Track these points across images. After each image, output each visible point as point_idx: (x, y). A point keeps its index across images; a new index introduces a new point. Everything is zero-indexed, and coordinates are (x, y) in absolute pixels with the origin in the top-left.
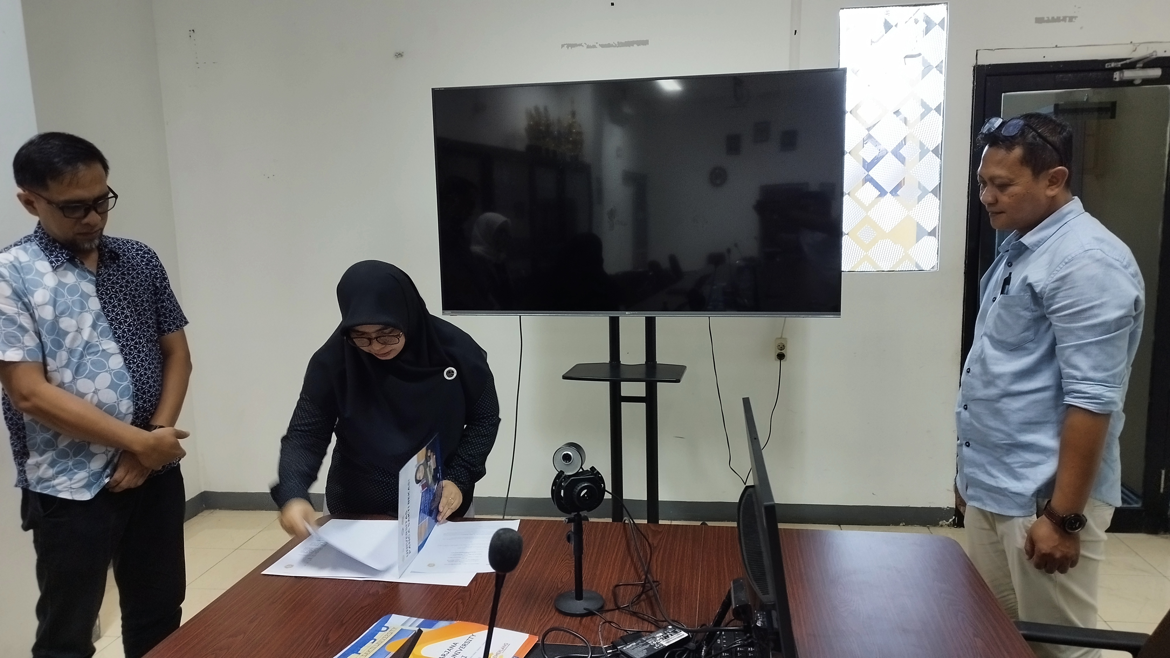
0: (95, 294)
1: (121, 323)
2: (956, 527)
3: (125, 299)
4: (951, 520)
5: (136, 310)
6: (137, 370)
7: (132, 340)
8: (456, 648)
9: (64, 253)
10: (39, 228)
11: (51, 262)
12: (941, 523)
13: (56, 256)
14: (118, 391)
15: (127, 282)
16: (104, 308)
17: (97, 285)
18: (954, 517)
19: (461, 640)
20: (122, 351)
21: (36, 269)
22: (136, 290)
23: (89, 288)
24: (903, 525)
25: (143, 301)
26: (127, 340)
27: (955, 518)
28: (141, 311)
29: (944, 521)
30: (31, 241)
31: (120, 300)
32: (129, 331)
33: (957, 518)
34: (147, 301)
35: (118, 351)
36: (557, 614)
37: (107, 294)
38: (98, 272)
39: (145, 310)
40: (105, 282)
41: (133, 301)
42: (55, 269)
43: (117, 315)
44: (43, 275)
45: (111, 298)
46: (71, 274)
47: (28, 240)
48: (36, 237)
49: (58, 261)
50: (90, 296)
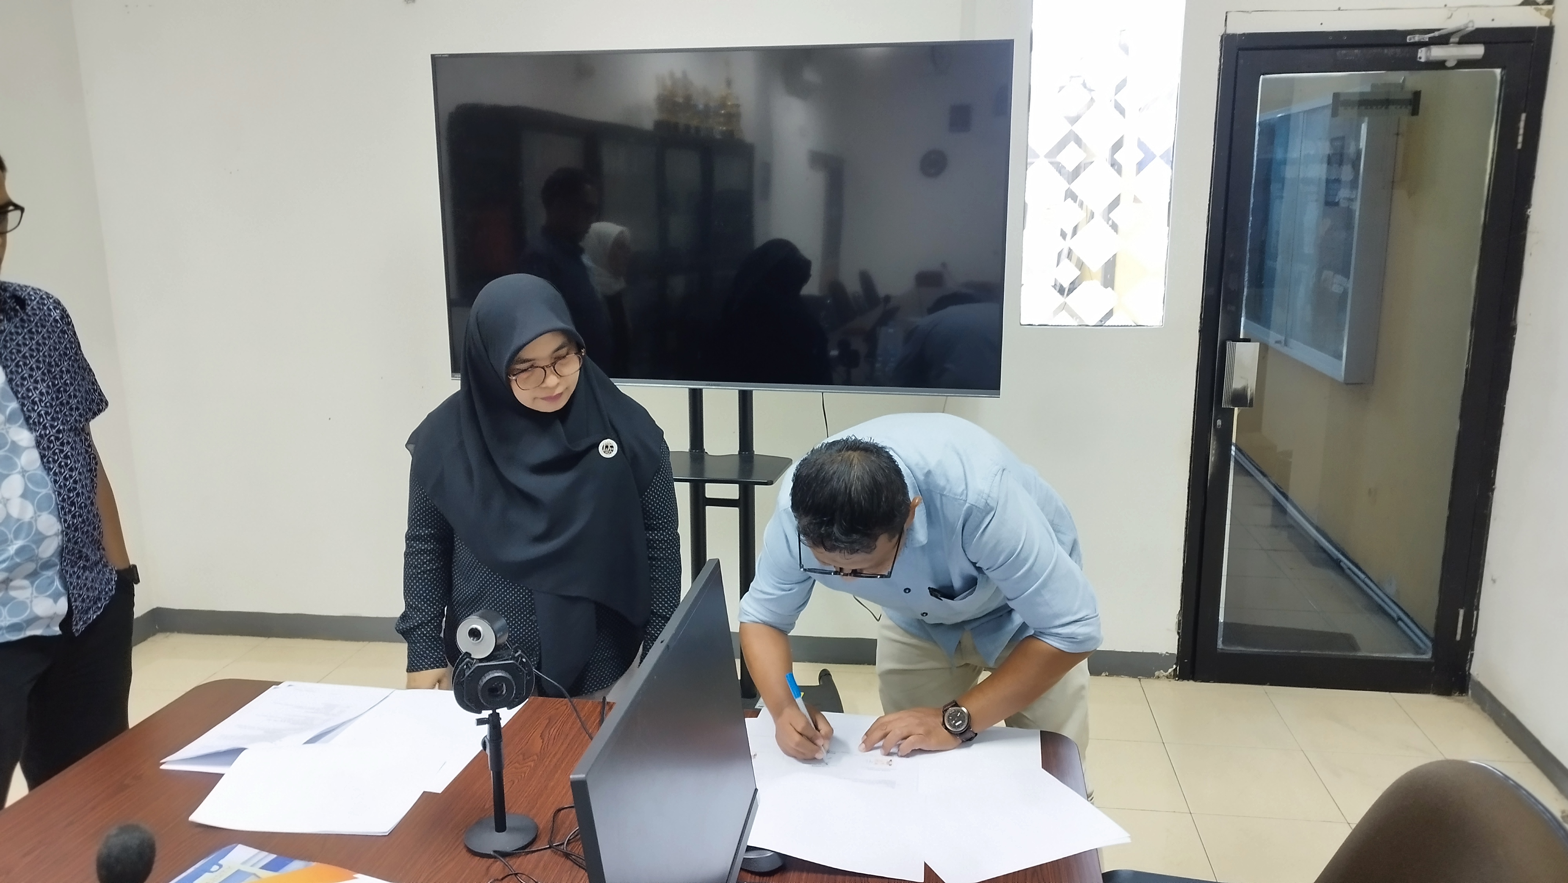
1: (34, 403)
2: (1178, 680)
3: (38, 368)
4: (1170, 670)
5: (54, 385)
6: (60, 472)
7: (52, 427)
12: (1157, 673)
14: (36, 500)
15: (37, 344)
16: (10, 381)
18: (1175, 666)
20: (38, 444)
22: (50, 356)
24: (1106, 675)
25: (62, 371)
26: (45, 428)
27: (1176, 668)
28: (61, 387)
29: (1162, 671)
31: (32, 369)
32: (47, 413)
33: (1178, 668)
34: (68, 371)
35: (33, 443)
37: (13, 361)
39: (66, 384)
40: (7, 342)
41: (49, 371)
43: (29, 390)
45: (17, 365)
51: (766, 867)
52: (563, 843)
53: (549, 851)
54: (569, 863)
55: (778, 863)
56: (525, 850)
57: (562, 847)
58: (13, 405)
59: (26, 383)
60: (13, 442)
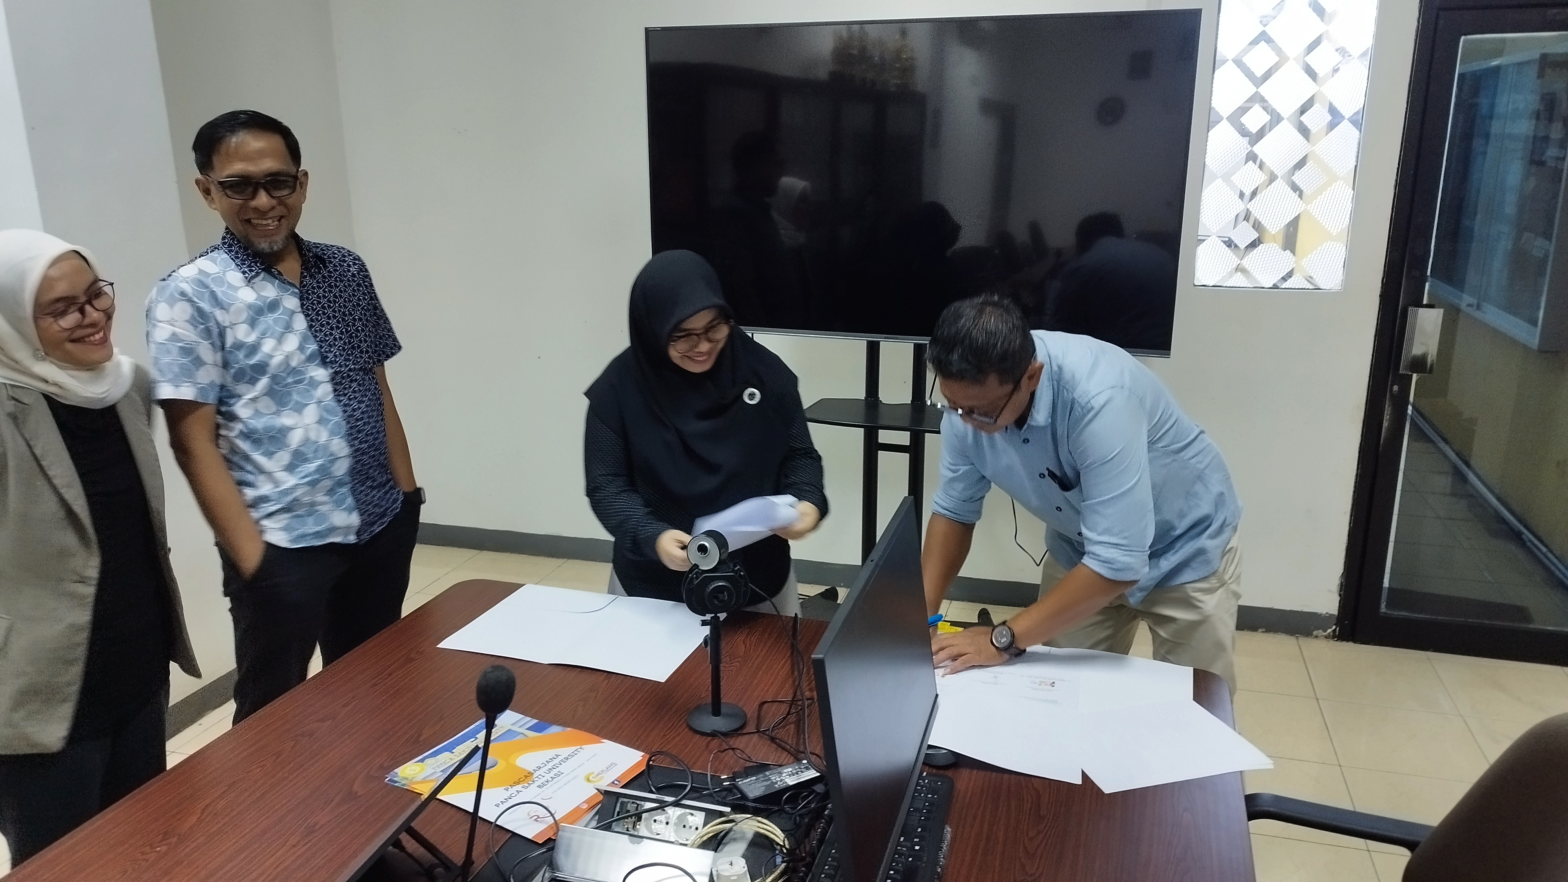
0: (300, 309)
1: (330, 346)
2: (1336, 640)
3: (335, 317)
4: (1328, 629)
5: (347, 332)
6: (349, 403)
7: (346, 366)
8: (556, 761)
9: (258, 262)
10: (227, 233)
11: (244, 273)
12: (1314, 632)
13: (249, 266)
14: (329, 428)
15: (335, 296)
16: (310, 327)
17: (301, 299)
18: (1334, 627)
19: (565, 751)
20: (332, 380)
21: (228, 283)
22: (345, 307)
23: (292, 302)
24: (1263, 632)
25: (354, 319)
26: (339, 366)
27: (1336, 628)
28: (353, 333)
29: (1319, 630)
30: (218, 249)
31: (329, 317)
32: (342, 355)
33: (1339, 628)
34: (360, 319)
36: (687, 730)
37: (314, 310)
38: (302, 282)
39: (357, 330)
40: (309, 294)
41: (343, 320)
42: (249, 281)
43: (326, 335)
44: (236, 289)
45: (317, 314)
46: (269, 286)
47: (215, 248)
48: (224, 243)
49: (251, 271)
50: (293, 312)
51: (942, 762)
52: (769, 729)
53: (757, 735)
54: (774, 745)
55: (952, 760)
56: (737, 732)
57: (768, 732)
58: (313, 347)
59: (324, 329)
60: (311, 377)
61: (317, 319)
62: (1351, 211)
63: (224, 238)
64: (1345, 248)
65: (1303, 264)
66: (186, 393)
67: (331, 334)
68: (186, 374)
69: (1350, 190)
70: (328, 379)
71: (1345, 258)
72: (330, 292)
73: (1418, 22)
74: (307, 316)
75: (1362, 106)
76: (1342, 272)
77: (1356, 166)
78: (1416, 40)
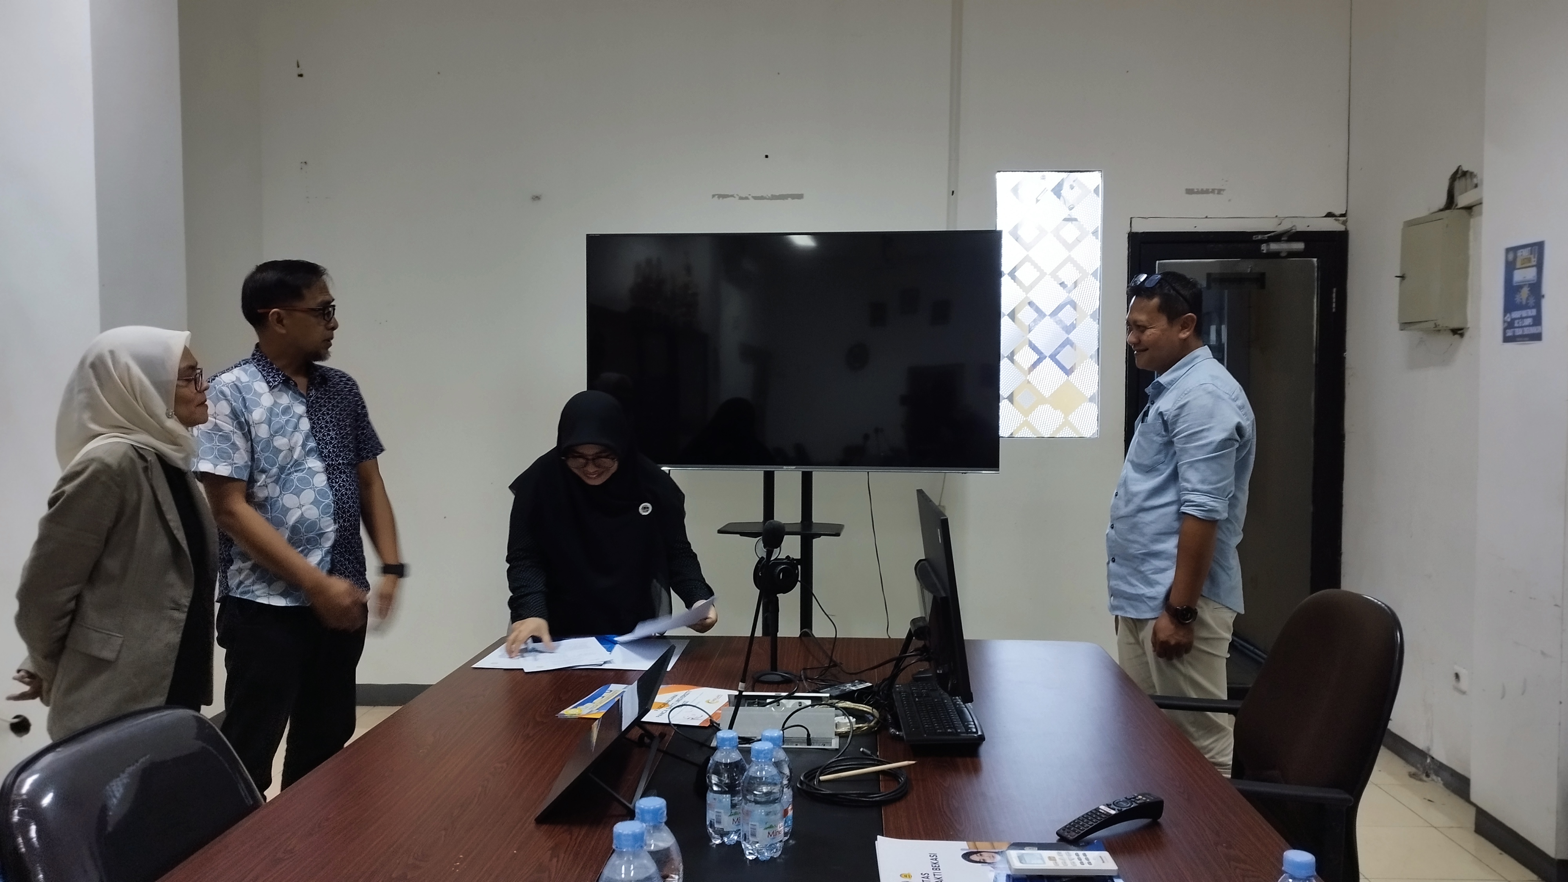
1: (326, 444)
3: (331, 422)
5: (340, 433)
10: (257, 351)
14: (322, 507)
15: (333, 406)
16: (312, 428)
17: (307, 406)
20: (326, 470)
22: (341, 414)
23: (300, 409)
26: (332, 460)
28: (344, 435)
30: (251, 362)
31: (327, 422)
32: (333, 451)
37: (316, 415)
38: (308, 394)
40: (314, 404)
41: (338, 424)
42: (271, 389)
43: (324, 435)
44: (261, 395)
45: (319, 419)
46: (285, 396)
47: (246, 362)
48: (254, 359)
49: (275, 381)
50: (301, 416)
58: (312, 444)
59: (323, 430)
60: (309, 468)
61: (318, 423)
62: (1098, 382)
63: (253, 355)
64: (1097, 407)
65: (1069, 419)
66: (223, 470)
67: (329, 435)
68: (223, 456)
69: (1096, 365)
70: (322, 470)
71: (1098, 414)
72: (330, 402)
73: (1128, 251)
74: (310, 419)
75: (1098, 307)
76: (1097, 424)
77: (1098, 349)
78: (1128, 263)
